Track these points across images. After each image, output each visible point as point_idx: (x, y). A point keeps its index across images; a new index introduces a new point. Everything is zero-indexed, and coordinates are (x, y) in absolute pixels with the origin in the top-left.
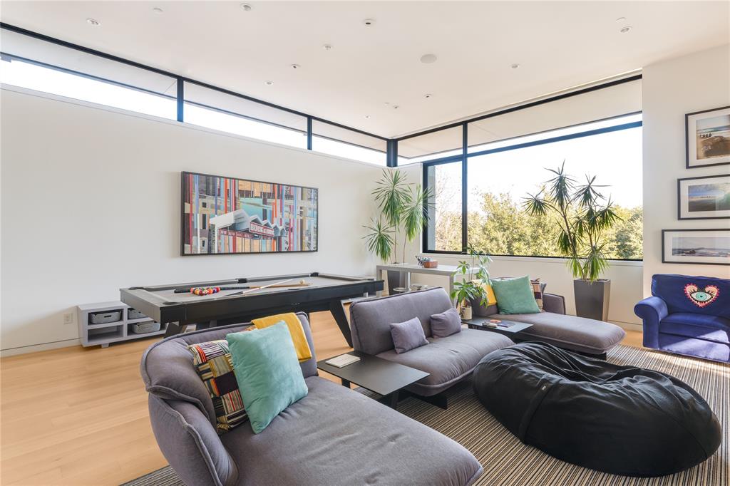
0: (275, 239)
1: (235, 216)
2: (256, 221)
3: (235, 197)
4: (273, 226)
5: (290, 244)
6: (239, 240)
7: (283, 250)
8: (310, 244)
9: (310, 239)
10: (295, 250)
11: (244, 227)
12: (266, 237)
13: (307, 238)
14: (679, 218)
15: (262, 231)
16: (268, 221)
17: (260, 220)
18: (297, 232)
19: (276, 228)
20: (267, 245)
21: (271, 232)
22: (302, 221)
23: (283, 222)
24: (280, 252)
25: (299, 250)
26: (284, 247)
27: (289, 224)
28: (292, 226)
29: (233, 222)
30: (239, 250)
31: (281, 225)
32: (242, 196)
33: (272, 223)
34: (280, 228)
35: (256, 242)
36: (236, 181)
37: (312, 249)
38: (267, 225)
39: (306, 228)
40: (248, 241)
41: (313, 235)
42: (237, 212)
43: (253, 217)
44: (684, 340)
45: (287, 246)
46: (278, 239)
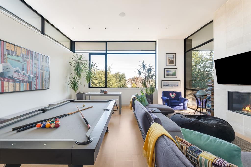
0: (29, 83)
1: (3, 67)
2: (17, 71)
3: (4, 54)
4: (27, 75)
5: (36, 86)
6: (6, 83)
7: (33, 89)
8: (46, 85)
9: (46, 82)
10: (39, 89)
11: (10, 75)
12: (23, 81)
13: (44, 82)
14: (165, 78)
15: (21, 78)
16: (25, 72)
17: (20, 71)
18: (40, 79)
19: (29, 76)
20: (24, 86)
21: (26, 79)
22: (42, 73)
23: (33, 73)
24: (31, 90)
25: (41, 89)
26: (34, 87)
27: (36, 74)
28: (37, 75)
29: (2, 71)
30: (6, 90)
31: (32, 75)
32: (8, 54)
33: (27, 73)
34: (32, 76)
35: (17, 85)
36: (5, 43)
37: (47, 88)
38: (24, 74)
39: (44, 77)
40: (12, 84)
41: (47, 80)
42: (5, 64)
43: (15, 69)
44: (175, 106)
45: (35, 87)
46: (30, 83)
